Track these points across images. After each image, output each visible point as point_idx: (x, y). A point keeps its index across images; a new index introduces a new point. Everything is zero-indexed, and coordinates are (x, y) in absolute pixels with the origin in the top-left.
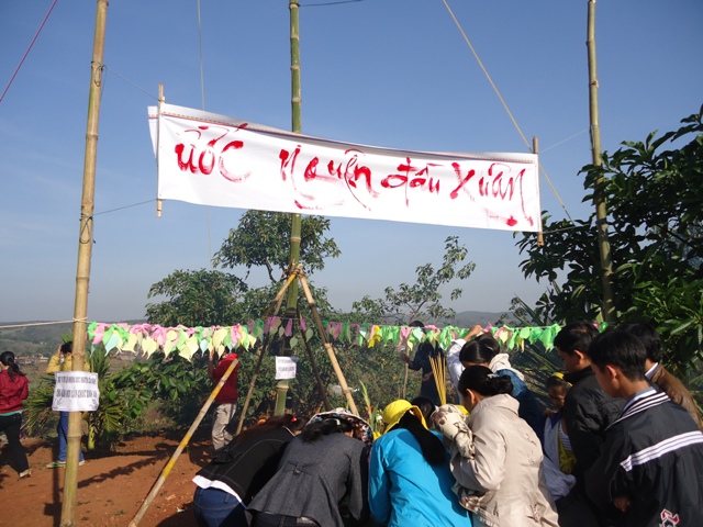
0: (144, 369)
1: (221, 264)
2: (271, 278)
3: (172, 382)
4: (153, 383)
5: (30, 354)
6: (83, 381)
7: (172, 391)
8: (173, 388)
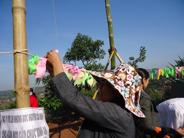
0: (43, 100)
1: (66, 61)
2: (84, 64)
3: (54, 104)
4: (47, 105)
5: (5, 99)
6: (31, 119)
7: (54, 107)
8: (54, 106)
